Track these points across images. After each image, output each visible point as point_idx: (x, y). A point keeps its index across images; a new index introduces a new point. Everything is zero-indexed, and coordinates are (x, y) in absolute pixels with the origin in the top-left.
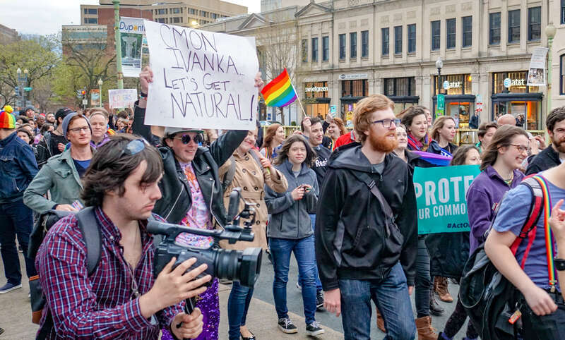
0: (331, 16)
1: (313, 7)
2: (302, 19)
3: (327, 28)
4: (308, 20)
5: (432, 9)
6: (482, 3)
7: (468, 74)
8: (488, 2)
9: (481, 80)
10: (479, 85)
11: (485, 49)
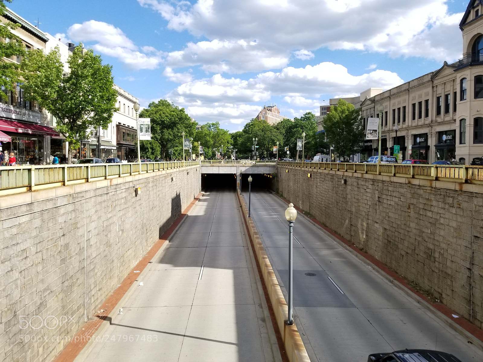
0: (374, 105)
1: (367, 101)
2: (364, 107)
3: (372, 110)
4: (366, 107)
5: (412, 97)
6: (433, 91)
7: (427, 133)
8: (436, 91)
9: (432, 136)
10: (432, 139)
11: (434, 118)
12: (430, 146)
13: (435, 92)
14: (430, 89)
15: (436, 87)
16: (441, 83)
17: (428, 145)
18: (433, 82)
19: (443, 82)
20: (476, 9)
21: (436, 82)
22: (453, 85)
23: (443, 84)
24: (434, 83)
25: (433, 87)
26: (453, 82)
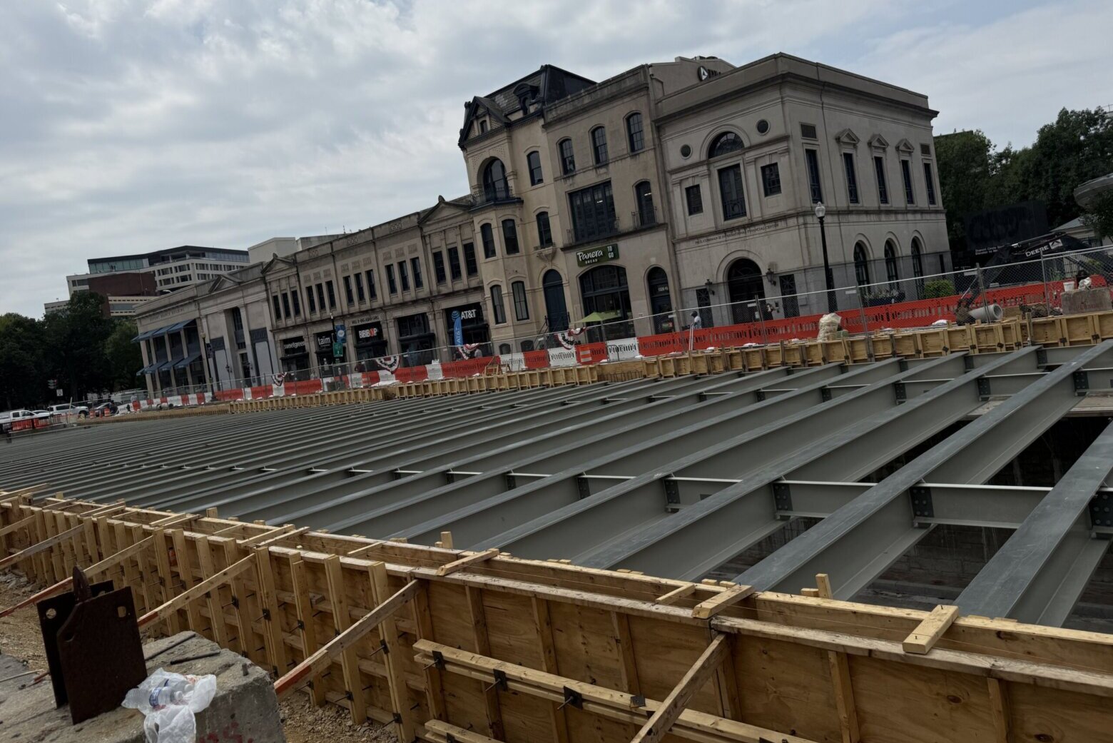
0: (295, 270)
1: (277, 262)
2: (270, 275)
3: (293, 281)
4: (275, 275)
5: (384, 254)
6: (425, 244)
7: (426, 313)
8: (430, 243)
9: (437, 317)
10: (436, 322)
11: (435, 288)
12: (435, 332)
13: (429, 246)
14: (418, 241)
15: (430, 237)
16: (437, 231)
17: (431, 332)
18: (421, 229)
19: (442, 229)
20: (481, 120)
21: (427, 230)
22: (460, 234)
23: (441, 232)
24: (424, 230)
25: (423, 237)
26: (460, 229)
